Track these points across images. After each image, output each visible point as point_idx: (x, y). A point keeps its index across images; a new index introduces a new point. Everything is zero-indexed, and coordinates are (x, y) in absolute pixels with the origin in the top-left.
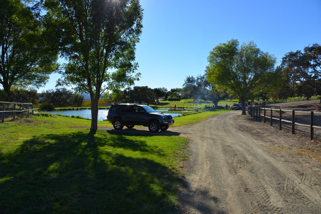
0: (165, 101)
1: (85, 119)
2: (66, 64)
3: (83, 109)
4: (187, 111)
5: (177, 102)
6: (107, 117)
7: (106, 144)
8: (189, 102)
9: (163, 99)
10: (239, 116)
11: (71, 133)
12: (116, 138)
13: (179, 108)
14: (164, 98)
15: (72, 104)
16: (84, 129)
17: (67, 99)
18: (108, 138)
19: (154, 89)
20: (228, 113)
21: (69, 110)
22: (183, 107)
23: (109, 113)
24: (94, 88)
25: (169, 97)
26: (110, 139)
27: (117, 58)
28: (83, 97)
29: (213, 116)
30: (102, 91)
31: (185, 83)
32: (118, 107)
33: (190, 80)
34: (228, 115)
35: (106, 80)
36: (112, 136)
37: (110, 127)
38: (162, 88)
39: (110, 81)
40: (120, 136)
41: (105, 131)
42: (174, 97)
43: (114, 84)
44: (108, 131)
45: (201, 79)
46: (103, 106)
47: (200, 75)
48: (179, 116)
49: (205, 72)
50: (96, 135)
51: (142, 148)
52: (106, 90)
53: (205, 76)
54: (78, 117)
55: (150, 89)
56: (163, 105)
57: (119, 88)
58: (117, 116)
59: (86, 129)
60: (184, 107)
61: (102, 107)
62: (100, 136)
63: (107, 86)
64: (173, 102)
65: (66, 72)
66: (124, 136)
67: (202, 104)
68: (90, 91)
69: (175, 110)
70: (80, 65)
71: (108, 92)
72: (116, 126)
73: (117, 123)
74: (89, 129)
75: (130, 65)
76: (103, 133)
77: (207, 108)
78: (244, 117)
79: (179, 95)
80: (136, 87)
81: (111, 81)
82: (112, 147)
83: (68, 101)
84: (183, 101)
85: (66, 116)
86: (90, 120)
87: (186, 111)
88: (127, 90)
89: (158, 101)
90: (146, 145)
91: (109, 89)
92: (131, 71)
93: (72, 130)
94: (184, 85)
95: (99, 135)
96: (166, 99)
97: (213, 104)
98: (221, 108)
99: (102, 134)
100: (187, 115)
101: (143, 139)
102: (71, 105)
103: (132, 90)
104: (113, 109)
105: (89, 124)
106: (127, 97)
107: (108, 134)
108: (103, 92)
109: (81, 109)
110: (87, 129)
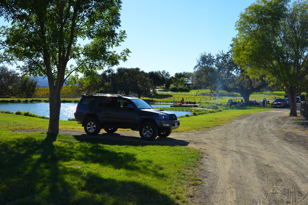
0: (166, 92)
1: (39, 117)
2: (7, 28)
3: (36, 101)
4: (200, 108)
5: (184, 93)
6: (75, 114)
7: (73, 158)
8: (204, 94)
9: (163, 88)
10: (284, 118)
11: (14, 139)
12: (88, 148)
13: (187, 103)
14: (164, 86)
15: (17, 94)
16: (37, 132)
17: (8, 86)
18: (75, 147)
19: (150, 73)
20: (266, 113)
21: (13, 102)
22: (193, 101)
23: (78, 108)
24: (55, 69)
25: (172, 86)
26: (78, 149)
27: (92, 22)
28: (36, 83)
29: (241, 117)
30: (68, 74)
31: (198, 64)
32: (93, 99)
33: (206, 60)
34: (265, 116)
35: (74, 57)
36: (82, 144)
37: (78, 130)
38: (161, 71)
39: (80, 59)
40: (95, 145)
41: (72, 136)
42: (180, 86)
43: (87, 63)
44: (77, 137)
45: (223, 58)
46: (69, 98)
47: (222, 51)
48: (187, 116)
49: (231, 47)
50: (56, 143)
51: (129, 164)
52: (74, 72)
53: (230, 53)
54: (27, 115)
55: (143, 72)
56: (163, 98)
57: (95, 69)
58: (90, 113)
59: (39, 132)
60: (195, 102)
61: (66, 99)
62: (63, 145)
63: (76, 66)
64: (178, 93)
65: (7, 42)
66: (101, 145)
67: (223, 98)
68: (48, 72)
69: (180, 106)
70: (31, 30)
71: (77, 76)
72: (89, 129)
73: (91, 124)
74: (46, 132)
75: (112, 34)
76: (68, 140)
77: (232, 105)
78: (293, 120)
79: (188, 83)
80: (121, 69)
81: (82, 57)
82: (82, 162)
83: (10, 87)
84: (193, 92)
85: (7, 113)
86: (47, 118)
87: (198, 108)
88: (107, 74)
89: (154, 92)
90: (135, 160)
91: (78, 71)
92: (113, 43)
93: (17, 134)
94: (196, 67)
95: (62, 142)
96: (167, 89)
97: (242, 98)
98: (255, 104)
99: (66, 142)
100: (200, 114)
101: (130, 150)
102: (15, 95)
103: (114, 74)
104: (85, 103)
105: (46, 125)
106: (107, 84)
107: (76, 141)
108: (68, 76)
109: (33, 101)
110: (43, 133)
